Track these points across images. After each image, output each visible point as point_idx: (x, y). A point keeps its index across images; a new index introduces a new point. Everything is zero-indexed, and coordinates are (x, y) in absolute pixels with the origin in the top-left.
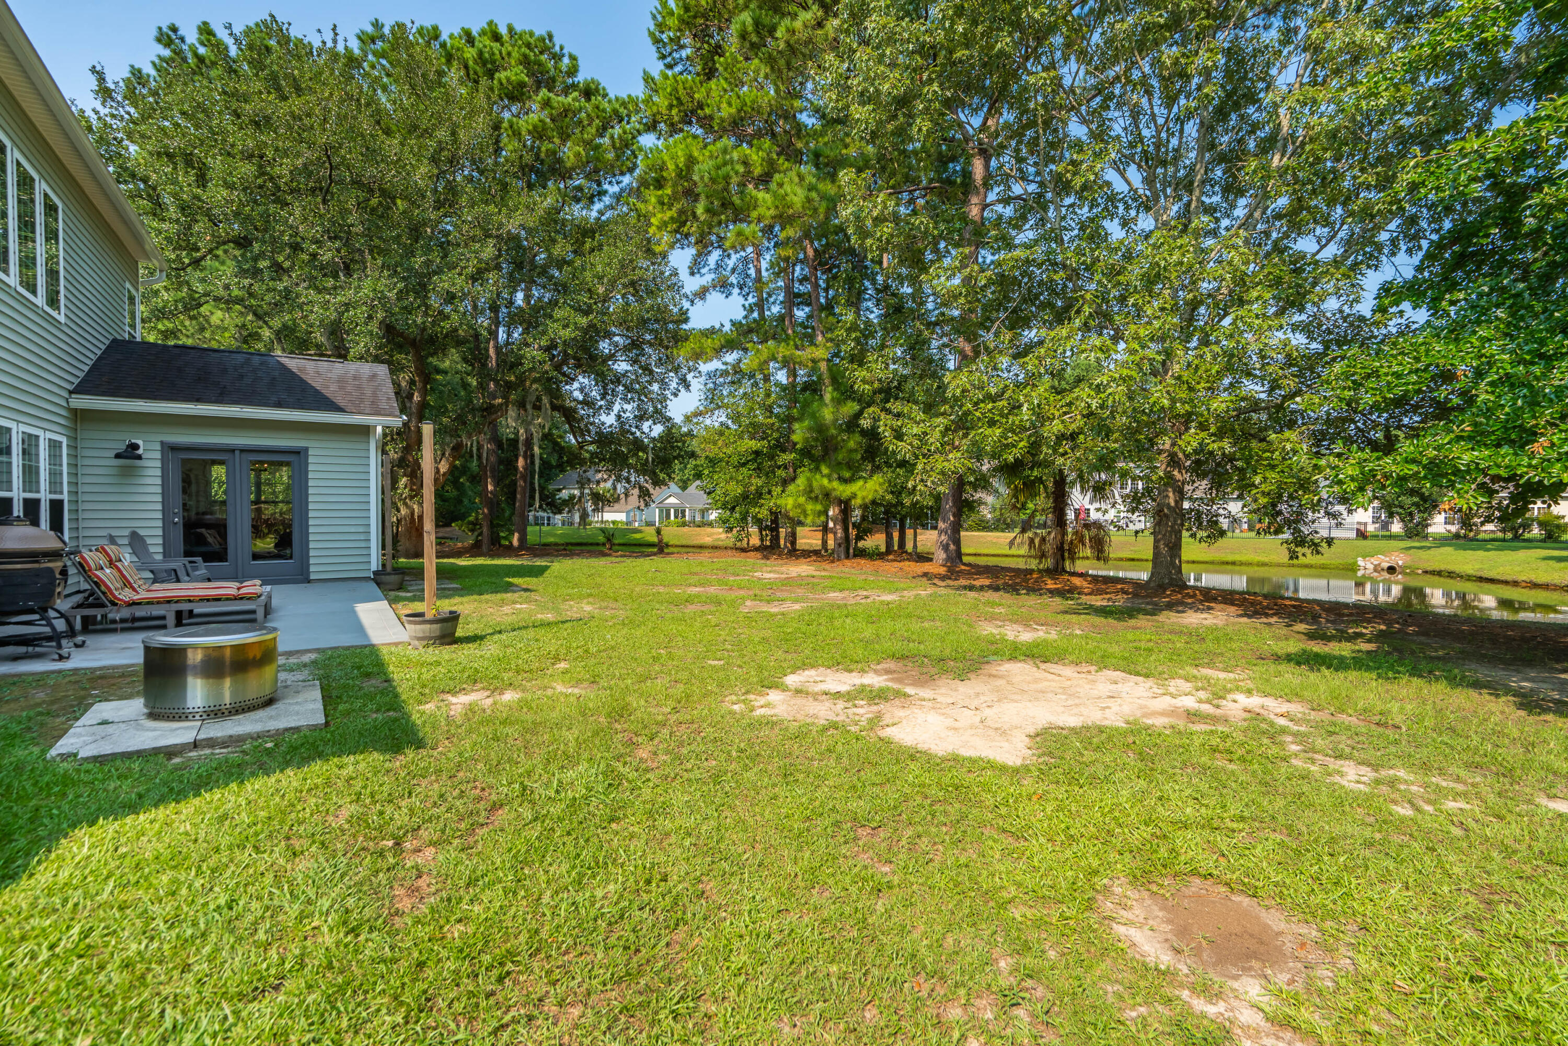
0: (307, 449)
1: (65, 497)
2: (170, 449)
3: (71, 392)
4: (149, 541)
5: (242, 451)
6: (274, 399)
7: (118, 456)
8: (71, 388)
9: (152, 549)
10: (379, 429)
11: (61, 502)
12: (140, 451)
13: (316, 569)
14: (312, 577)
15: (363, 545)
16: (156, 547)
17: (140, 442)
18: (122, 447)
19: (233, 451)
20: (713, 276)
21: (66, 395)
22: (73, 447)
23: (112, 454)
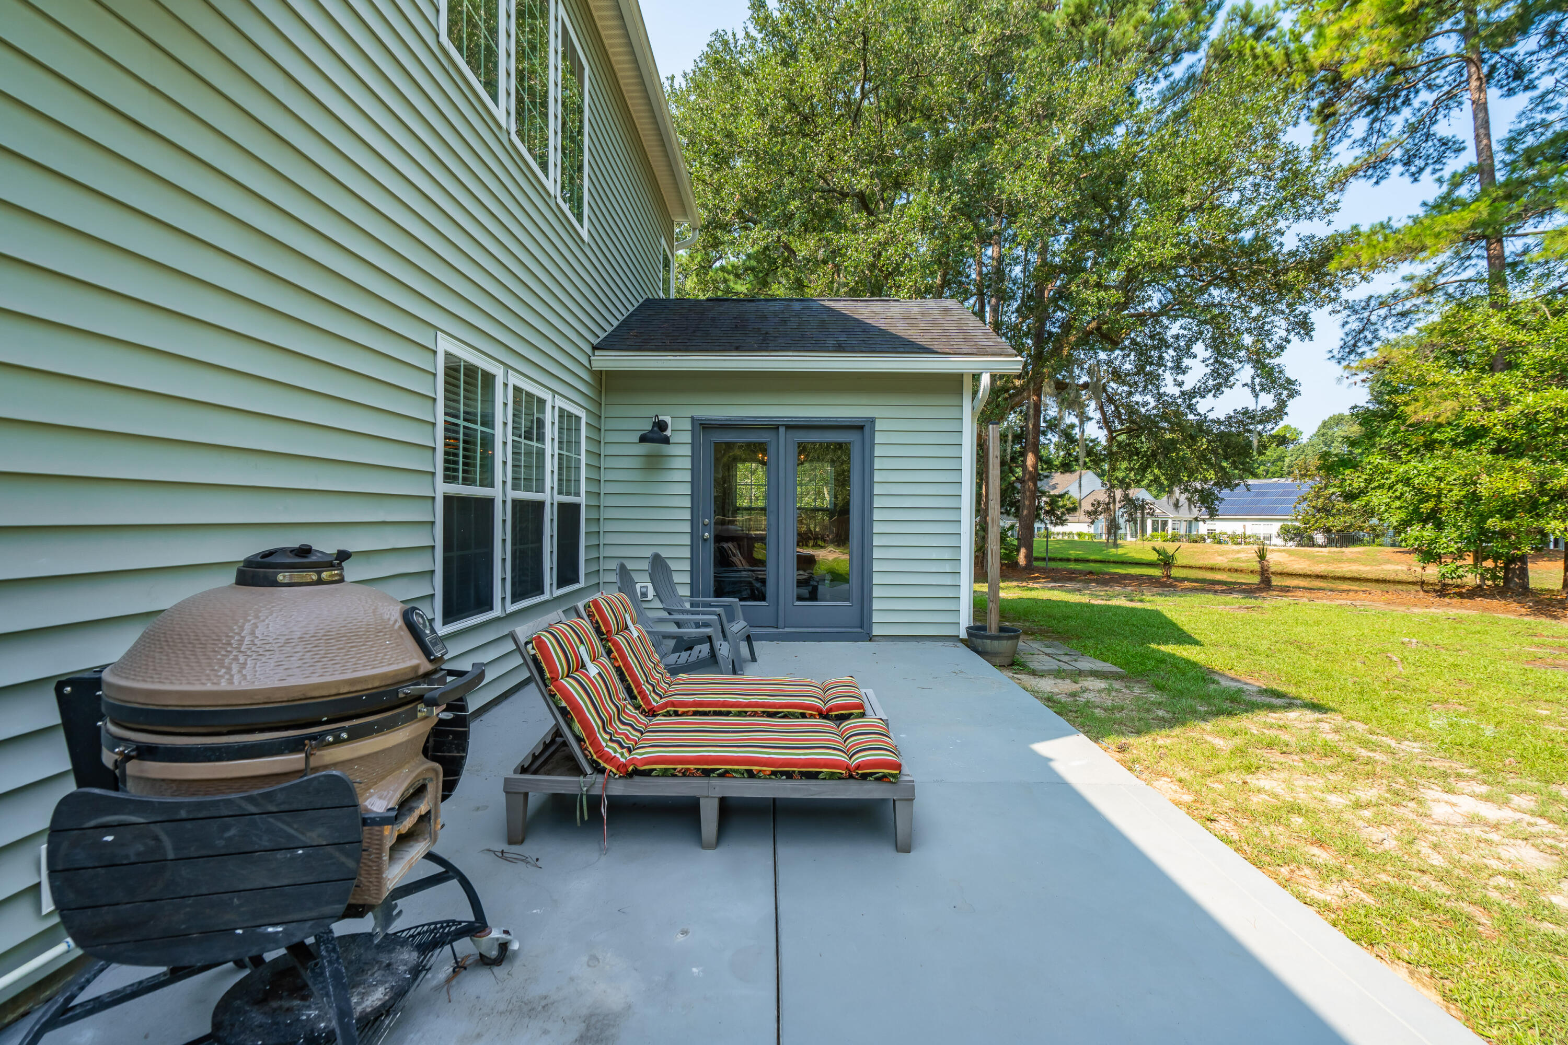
0: (872, 421)
1: (582, 500)
2: (703, 427)
3: (595, 348)
4: (673, 566)
5: (789, 427)
6: (831, 341)
7: (643, 439)
8: (595, 342)
9: (677, 578)
10: (985, 380)
11: (577, 506)
12: (668, 433)
13: (881, 622)
14: (876, 631)
15: (948, 580)
16: (682, 578)
17: (668, 419)
18: (648, 426)
19: (777, 428)
20: (1358, 152)
21: (588, 350)
22: (595, 428)
23: (635, 438)
